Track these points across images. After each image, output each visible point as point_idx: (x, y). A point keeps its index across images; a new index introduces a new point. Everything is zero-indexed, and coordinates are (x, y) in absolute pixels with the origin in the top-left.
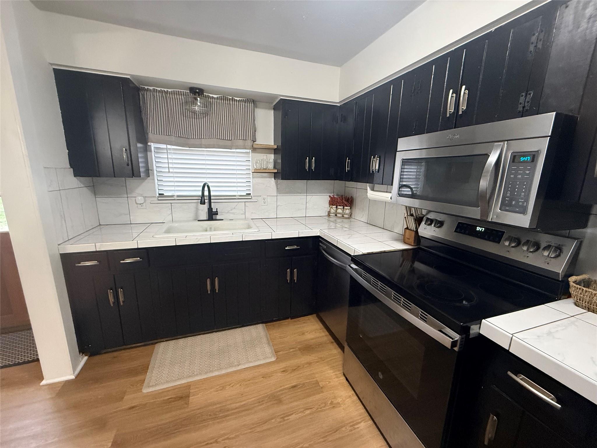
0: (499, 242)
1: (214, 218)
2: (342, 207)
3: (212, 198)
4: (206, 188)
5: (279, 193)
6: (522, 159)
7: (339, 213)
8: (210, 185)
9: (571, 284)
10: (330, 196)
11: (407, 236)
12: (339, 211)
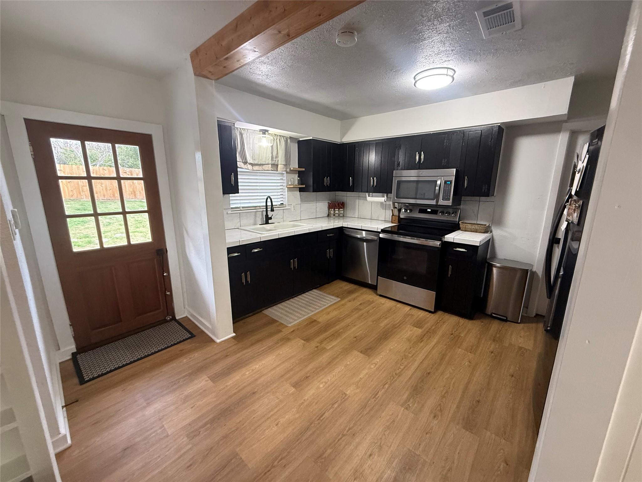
0: (437, 214)
1: (269, 222)
2: (338, 209)
3: (268, 207)
4: (269, 200)
5: (302, 202)
6: (448, 183)
7: (337, 214)
8: (272, 197)
9: (460, 223)
10: (328, 203)
11: (394, 219)
12: (337, 212)
